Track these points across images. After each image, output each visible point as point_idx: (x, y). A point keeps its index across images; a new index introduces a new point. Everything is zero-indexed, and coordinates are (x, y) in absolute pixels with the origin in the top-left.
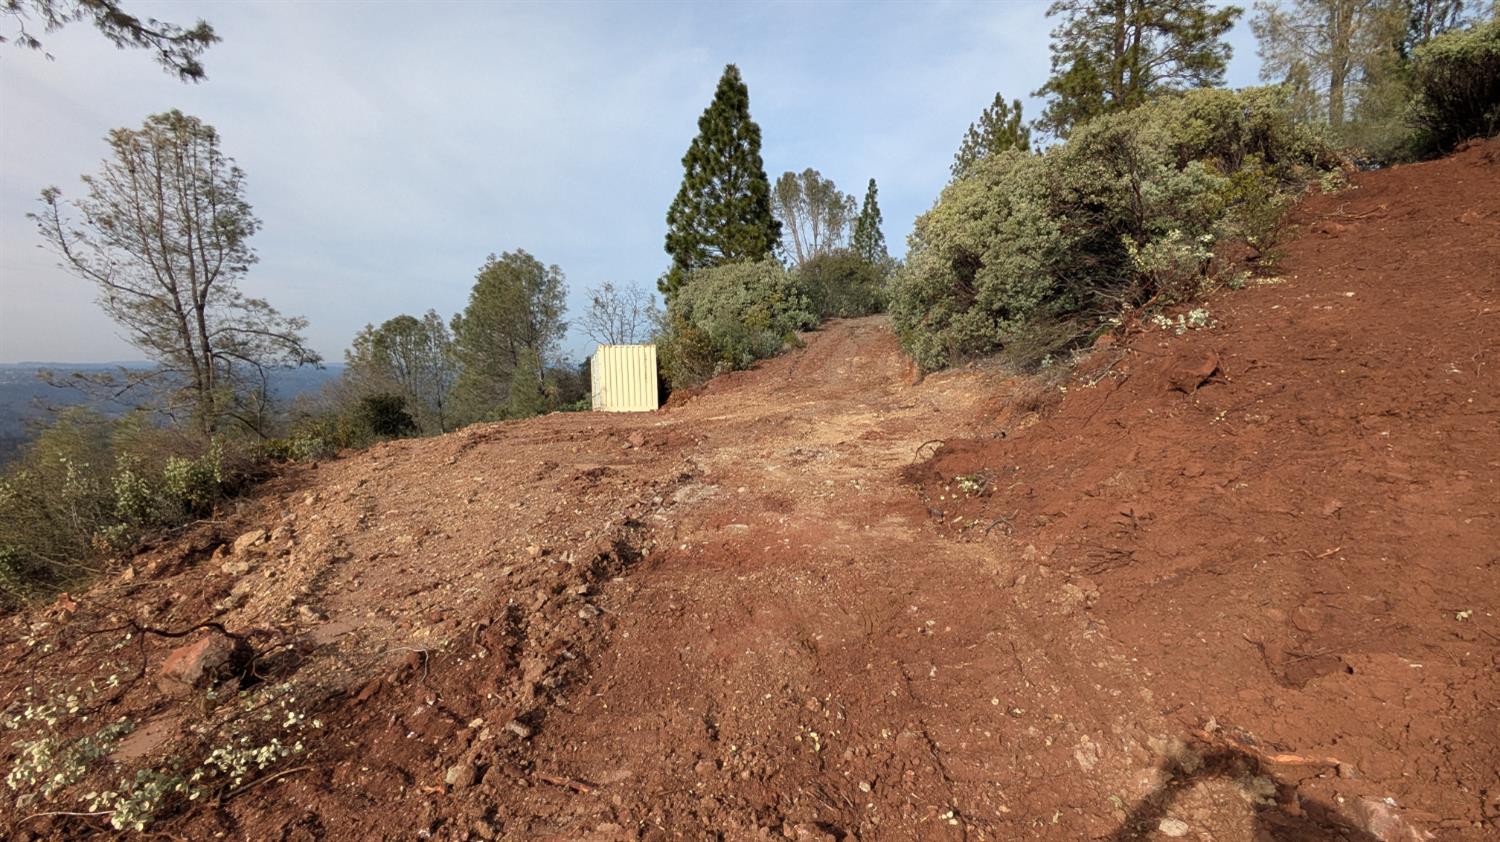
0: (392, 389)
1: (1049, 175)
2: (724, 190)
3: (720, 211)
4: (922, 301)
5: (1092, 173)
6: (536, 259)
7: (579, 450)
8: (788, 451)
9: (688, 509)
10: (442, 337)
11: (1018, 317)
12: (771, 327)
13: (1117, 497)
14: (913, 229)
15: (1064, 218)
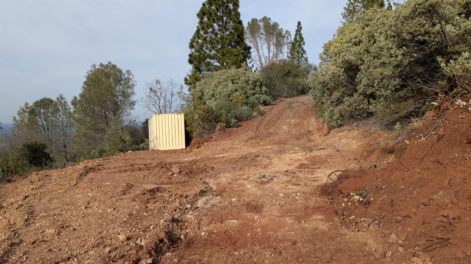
0: (38, 138)
1: (396, 25)
2: (220, 30)
3: (218, 42)
4: (328, 89)
5: (419, 24)
6: (118, 67)
7: (144, 176)
8: (258, 176)
9: (205, 211)
10: (66, 109)
11: (381, 100)
12: (246, 104)
13: (440, 207)
14: (322, 50)
15: (404, 48)
